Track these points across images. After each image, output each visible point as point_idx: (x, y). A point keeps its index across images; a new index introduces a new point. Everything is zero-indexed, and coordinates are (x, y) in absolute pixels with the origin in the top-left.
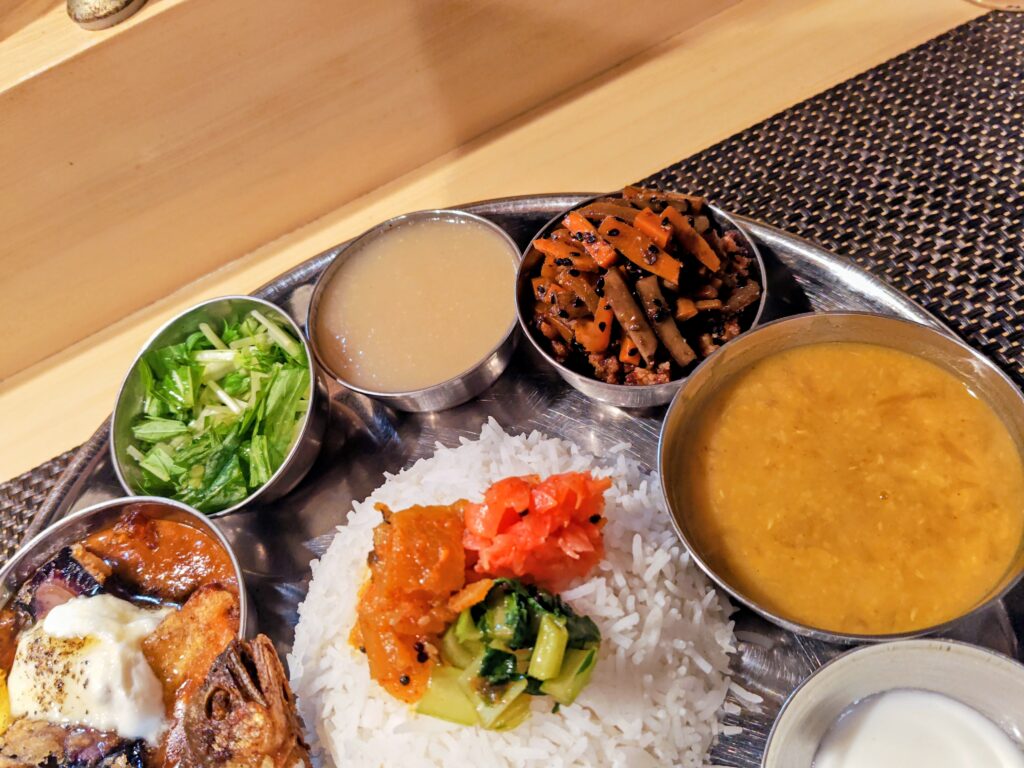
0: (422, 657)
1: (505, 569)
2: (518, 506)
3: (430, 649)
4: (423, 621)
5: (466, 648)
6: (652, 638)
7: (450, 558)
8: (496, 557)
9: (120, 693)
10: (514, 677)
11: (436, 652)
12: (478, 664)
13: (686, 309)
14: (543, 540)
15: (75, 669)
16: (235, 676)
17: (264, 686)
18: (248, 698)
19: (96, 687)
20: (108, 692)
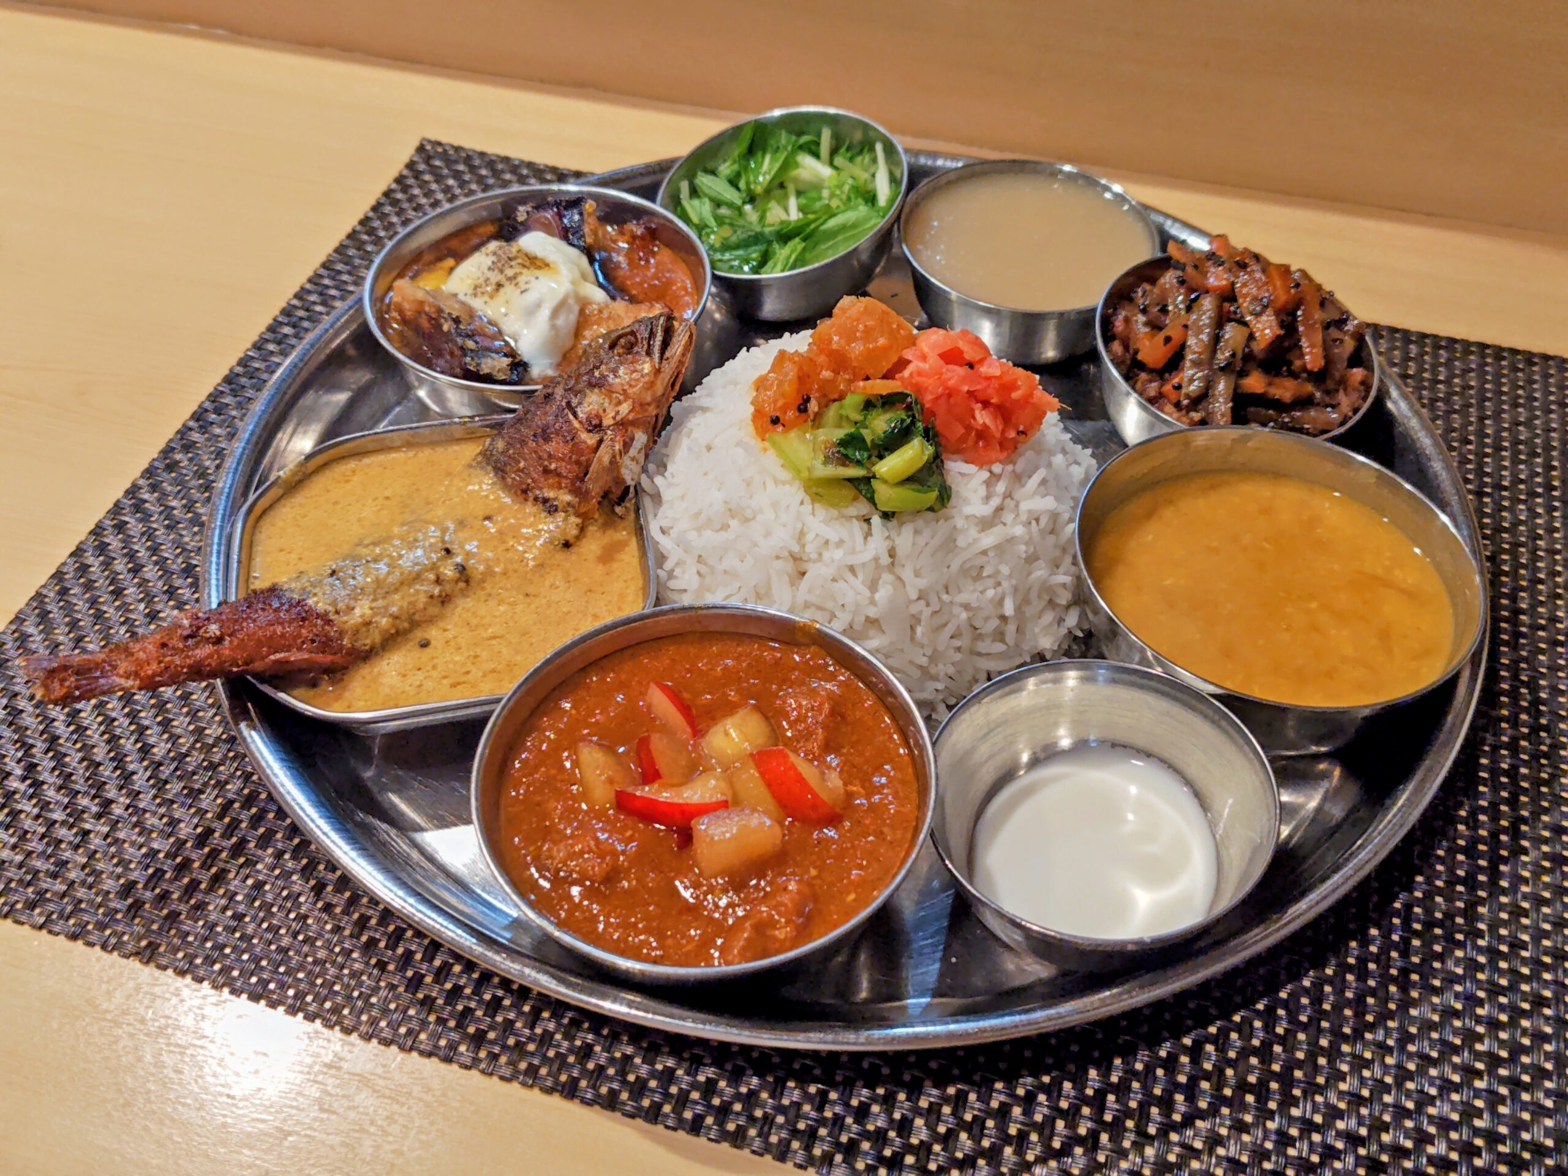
0: (803, 409)
1: (919, 389)
2: (969, 354)
3: (813, 406)
4: (826, 374)
5: (842, 420)
6: (989, 540)
7: (885, 349)
8: (920, 373)
9: (545, 313)
10: (859, 463)
11: (816, 409)
12: (840, 433)
13: (1255, 382)
14: (966, 388)
15: (521, 279)
16: (652, 334)
17: (667, 354)
18: (649, 353)
19: (531, 297)
20: (538, 305)
